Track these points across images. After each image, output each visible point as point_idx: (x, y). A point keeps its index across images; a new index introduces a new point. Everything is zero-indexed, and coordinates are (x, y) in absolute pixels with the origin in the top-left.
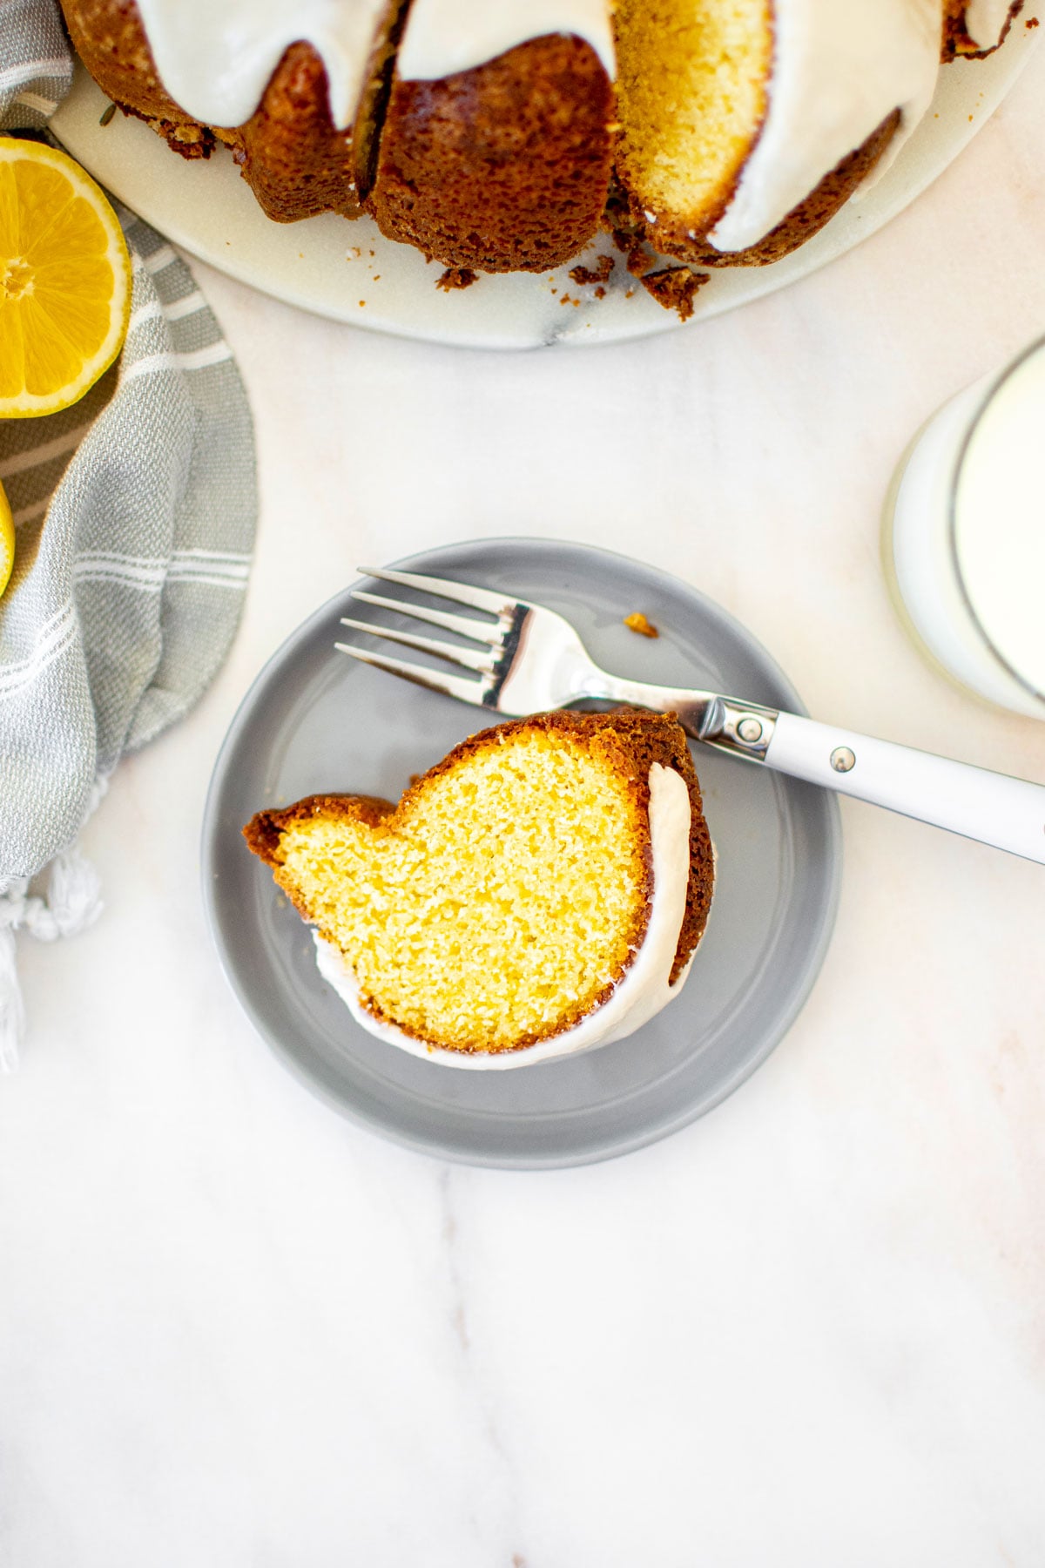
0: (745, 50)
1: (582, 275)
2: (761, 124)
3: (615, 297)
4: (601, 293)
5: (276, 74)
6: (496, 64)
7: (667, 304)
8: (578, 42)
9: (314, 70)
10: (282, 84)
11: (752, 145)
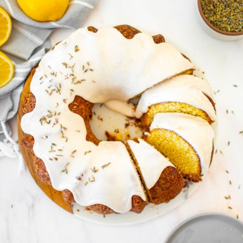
0: (189, 150)
1: (184, 187)
2: (199, 158)
3: (190, 186)
4: (188, 187)
5: (132, 202)
6: (160, 178)
7: (198, 182)
8: (168, 167)
9: (138, 197)
10: (134, 202)
11: (199, 161)
